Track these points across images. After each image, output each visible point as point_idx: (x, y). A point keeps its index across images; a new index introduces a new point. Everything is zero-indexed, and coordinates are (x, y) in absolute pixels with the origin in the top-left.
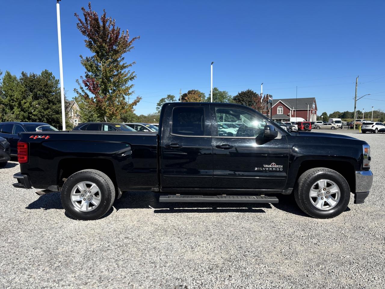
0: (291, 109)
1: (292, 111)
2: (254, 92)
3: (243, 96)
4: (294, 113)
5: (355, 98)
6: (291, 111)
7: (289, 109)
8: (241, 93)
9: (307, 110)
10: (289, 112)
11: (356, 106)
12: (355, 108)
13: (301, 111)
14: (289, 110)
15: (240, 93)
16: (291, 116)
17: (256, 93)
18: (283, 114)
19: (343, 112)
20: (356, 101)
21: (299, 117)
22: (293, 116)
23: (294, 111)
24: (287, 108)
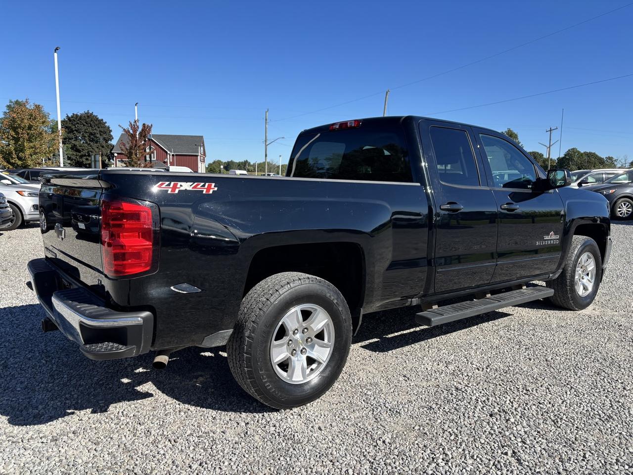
0: (169, 152)
1: (170, 155)
2: (100, 118)
3: (78, 123)
4: (173, 159)
5: (266, 141)
6: (168, 156)
7: (166, 152)
8: (72, 117)
9: (197, 156)
10: (167, 158)
11: (267, 153)
12: (266, 156)
13: (184, 157)
14: (165, 154)
15: (70, 116)
16: (169, 164)
17: (102, 120)
18: (157, 160)
19: (226, 161)
20: (266, 146)
21: (183, 166)
22: (172, 164)
23: (173, 155)
24: (162, 151)
